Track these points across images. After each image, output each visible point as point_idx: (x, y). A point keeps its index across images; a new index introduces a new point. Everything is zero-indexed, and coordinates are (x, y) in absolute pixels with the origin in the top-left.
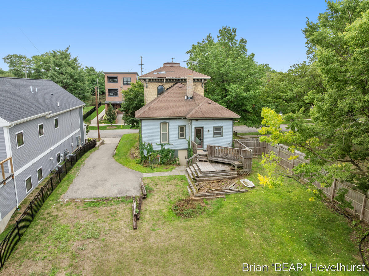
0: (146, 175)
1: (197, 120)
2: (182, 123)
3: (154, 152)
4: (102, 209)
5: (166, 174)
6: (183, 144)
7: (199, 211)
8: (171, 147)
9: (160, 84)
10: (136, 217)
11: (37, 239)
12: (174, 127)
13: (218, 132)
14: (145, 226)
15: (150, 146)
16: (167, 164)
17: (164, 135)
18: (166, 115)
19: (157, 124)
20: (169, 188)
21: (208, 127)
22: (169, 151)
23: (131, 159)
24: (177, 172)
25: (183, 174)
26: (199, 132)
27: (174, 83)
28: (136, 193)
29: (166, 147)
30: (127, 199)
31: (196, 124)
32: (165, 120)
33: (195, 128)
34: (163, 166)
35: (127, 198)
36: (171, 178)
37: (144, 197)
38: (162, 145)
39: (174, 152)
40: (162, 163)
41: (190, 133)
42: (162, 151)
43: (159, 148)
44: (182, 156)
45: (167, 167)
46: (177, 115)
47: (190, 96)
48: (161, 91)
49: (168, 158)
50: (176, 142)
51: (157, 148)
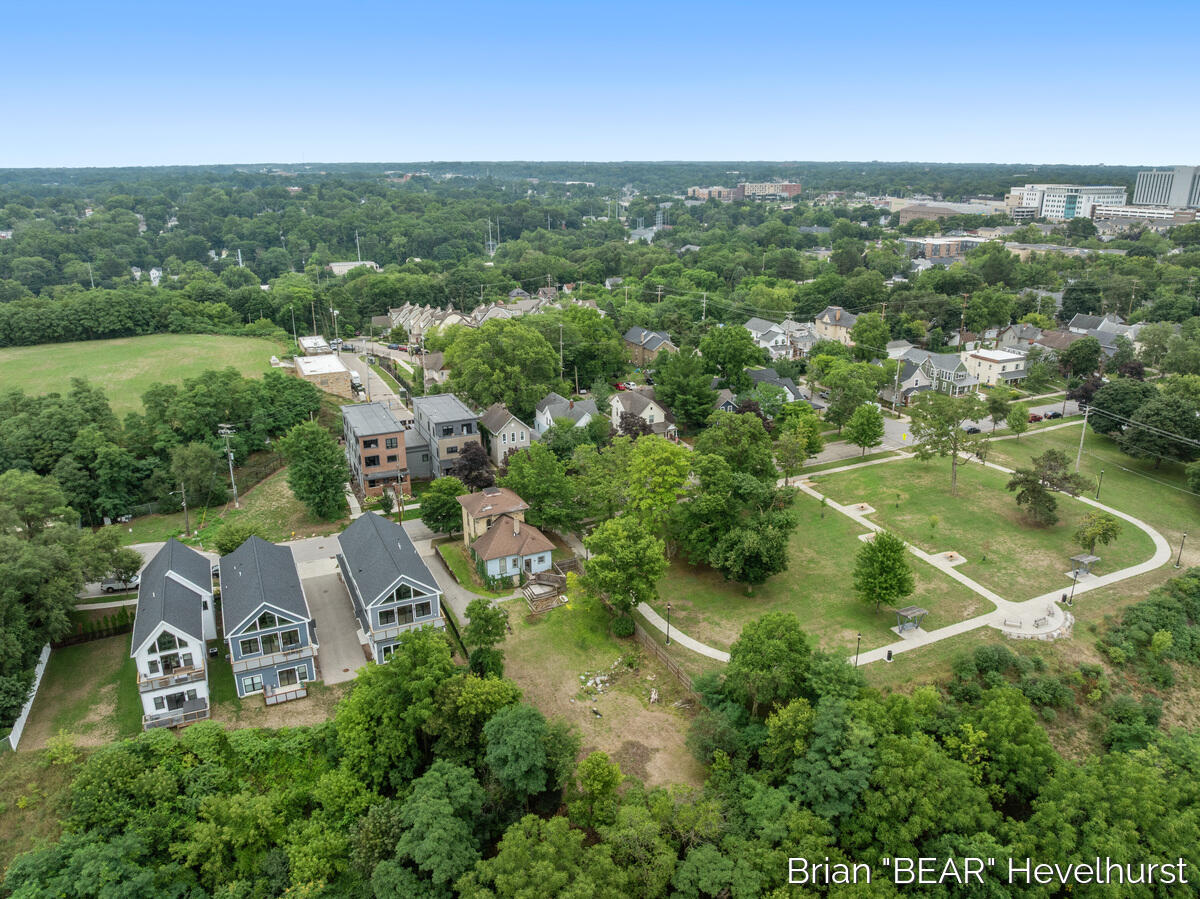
1: (526, 555)
2: (515, 557)
5: (511, 598)
6: (516, 571)
7: (540, 621)
8: (508, 575)
9: (488, 518)
10: (510, 629)
12: (509, 561)
13: (541, 560)
14: (516, 632)
15: (494, 577)
16: (508, 589)
17: (503, 569)
18: (504, 554)
19: (497, 561)
20: (518, 608)
21: (534, 558)
22: (507, 578)
24: (518, 594)
25: (522, 596)
26: (528, 564)
29: (504, 575)
31: (526, 558)
32: (503, 558)
33: (525, 560)
34: (506, 591)
36: (516, 601)
37: (507, 617)
38: (502, 574)
39: (511, 577)
40: (504, 588)
41: (521, 563)
42: (502, 579)
43: (500, 577)
44: (516, 580)
45: (508, 591)
46: (511, 553)
47: (517, 532)
48: (489, 523)
49: (506, 584)
50: (512, 571)
51: (497, 577)
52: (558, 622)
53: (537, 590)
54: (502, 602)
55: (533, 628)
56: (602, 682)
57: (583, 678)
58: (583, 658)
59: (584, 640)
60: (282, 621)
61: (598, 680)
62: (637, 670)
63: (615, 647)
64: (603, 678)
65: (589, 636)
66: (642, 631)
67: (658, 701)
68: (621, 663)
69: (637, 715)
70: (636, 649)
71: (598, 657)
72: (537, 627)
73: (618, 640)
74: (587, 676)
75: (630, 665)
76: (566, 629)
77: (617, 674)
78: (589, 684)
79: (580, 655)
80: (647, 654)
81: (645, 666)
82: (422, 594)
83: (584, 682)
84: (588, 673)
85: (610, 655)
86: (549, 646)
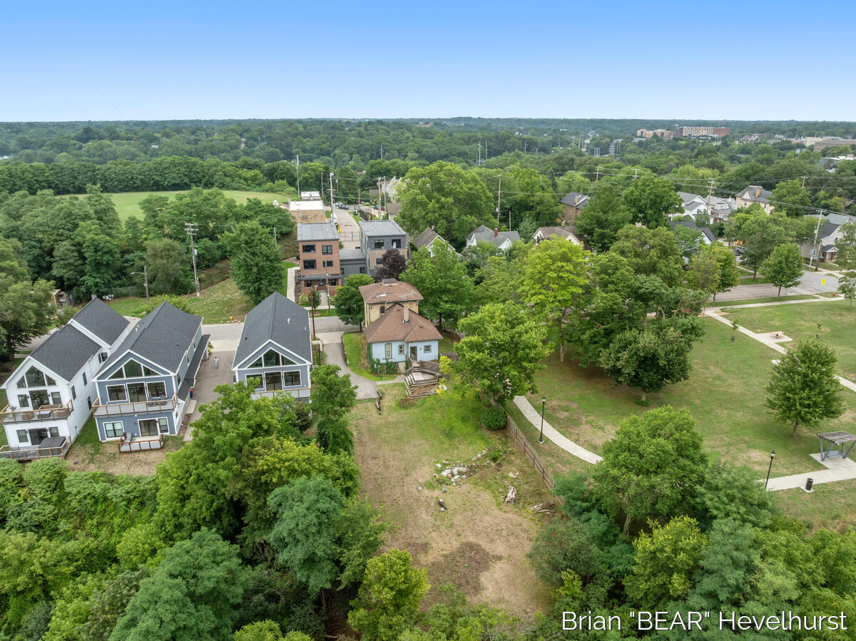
0: (378, 383)
1: (412, 342)
2: (401, 343)
3: (381, 364)
5: (391, 382)
6: (402, 358)
7: (412, 405)
8: (394, 361)
9: (382, 305)
10: (379, 409)
12: (395, 347)
13: (427, 349)
14: (385, 413)
15: (379, 360)
16: (392, 374)
17: (389, 353)
18: (389, 339)
19: (383, 345)
20: (395, 392)
21: (420, 346)
22: (392, 363)
23: (363, 369)
24: (399, 379)
25: (403, 381)
26: (414, 350)
27: (392, 304)
28: (375, 396)
29: (390, 361)
30: (371, 400)
31: (411, 345)
32: (388, 342)
33: (411, 347)
34: (388, 375)
35: (371, 399)
36: (395, 385)
37: (381, 398)
38: (387, 359)
39: (396, 364)
40: (387, 373)
41: (407, 350)
42: (387, 364)
43: (385, 361)
44: (402, 366)
45: (391, 376)
46: (397, 338)
47: (406, 320)
48: (382, 310)
49: (391, 369)
50: (397, 357)
51: (382, 361)
52: (430, 409)
53: (418, 377)
54: (381, 385)
55: (403, 411)
56: (460, 473)
57: (439, 466)
58: (446, 446)
59: (452, 429)
60: (148, 372)
61: (455, 471)
62: (500, 465)
63: (483, 439)
64: (461, 469)
65: (458, 424)
66: (513, 425)
67: (515, 501)
68: (485, 456)
69: (487, 514)
70: (504, 444)
71: (462, 447)
72: (409, 411)
73: (487, 433)
74: (445, 465)
75: (494, 459)
76: (437, 416)
77: (478, 467)
78: (445, 473)
79: (443, 443)
80: (515, 450)
81: (511, 463)
82: (292, 363)
83: (440, 471)
84: (447, 462)
85: (475, 446)
86: (414, 430)
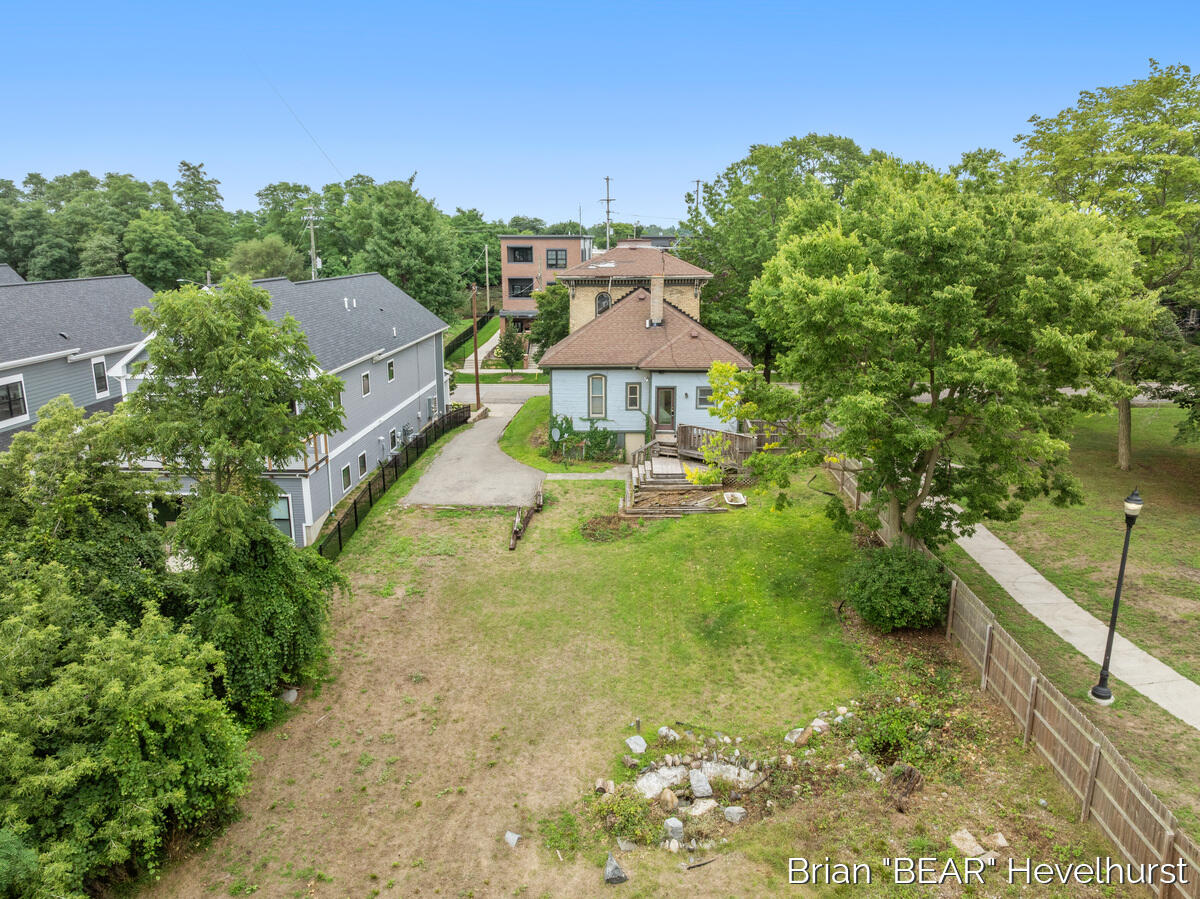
0: (550, 477)
1: (661, 372)
2: (632, 377)
3: (577, 434)
4: (465, 522)
5: (591, 477)
6: (634, 421)
7: (628, 534)
8: (611, 427)
9: (601, 290)
10: (518, 535)
11: (364, 551)
12: (616, 386)
13: (707, 397)
14: (527, 547)
15: (569, 422)
16: (599, 460)
17: (597, 401)
18: (599, 360)
19: (582, 377)
20: (587, 499)
21: (686, 388)
22: (606, 434)
23: (530, 447)
24: (613, 473)
26: (667, 398)
27: (631, 289)
28: (526, 502)
29: (600, 426)
30: (507, 510)
31: (659, 381)
32: (598, 371)
33: (658, 389)
34: (589, 462)
35: (508, 508)
36: (597, 484)
37: (538, 509)
38: (592, 421)
39: (618, 437)
40: (589, 457)
41: (648, 399)
42: (593, 434)
43: (585, 427)
44: (632, 443)
45: (597, 465)
46: (621, 360)
47: (656, 320)
48: (603, 304)
49: (603, 447)
50: (620, 417)
51: (581, 426)
52: (677, 547)
53: (667, 468)
54: (555, 481)
55: (590, 547)
56: (721, 791)
57: (637, 744)
58: (694, 669)
59: (731, 615)
61: (701, 781)
62: (908, 781)
63: (846, 660)
64: (731, 773)
65: (758, 602)
66: (976, 617)
68: (844, 732)
70: (933, 689)
71: (756, 682)
72: (603, 547)
73: (864, 643)
74: (664, 745)
75: (885, 751)
76: (692, 572)
77: (804, 774)
78: (650, 786)
79: (686, 659)
80: (981, 720)
81: (965, 777)
83: (634, 769)
84: (674, 735)
85: (806, 684)
86: (598, 605)
